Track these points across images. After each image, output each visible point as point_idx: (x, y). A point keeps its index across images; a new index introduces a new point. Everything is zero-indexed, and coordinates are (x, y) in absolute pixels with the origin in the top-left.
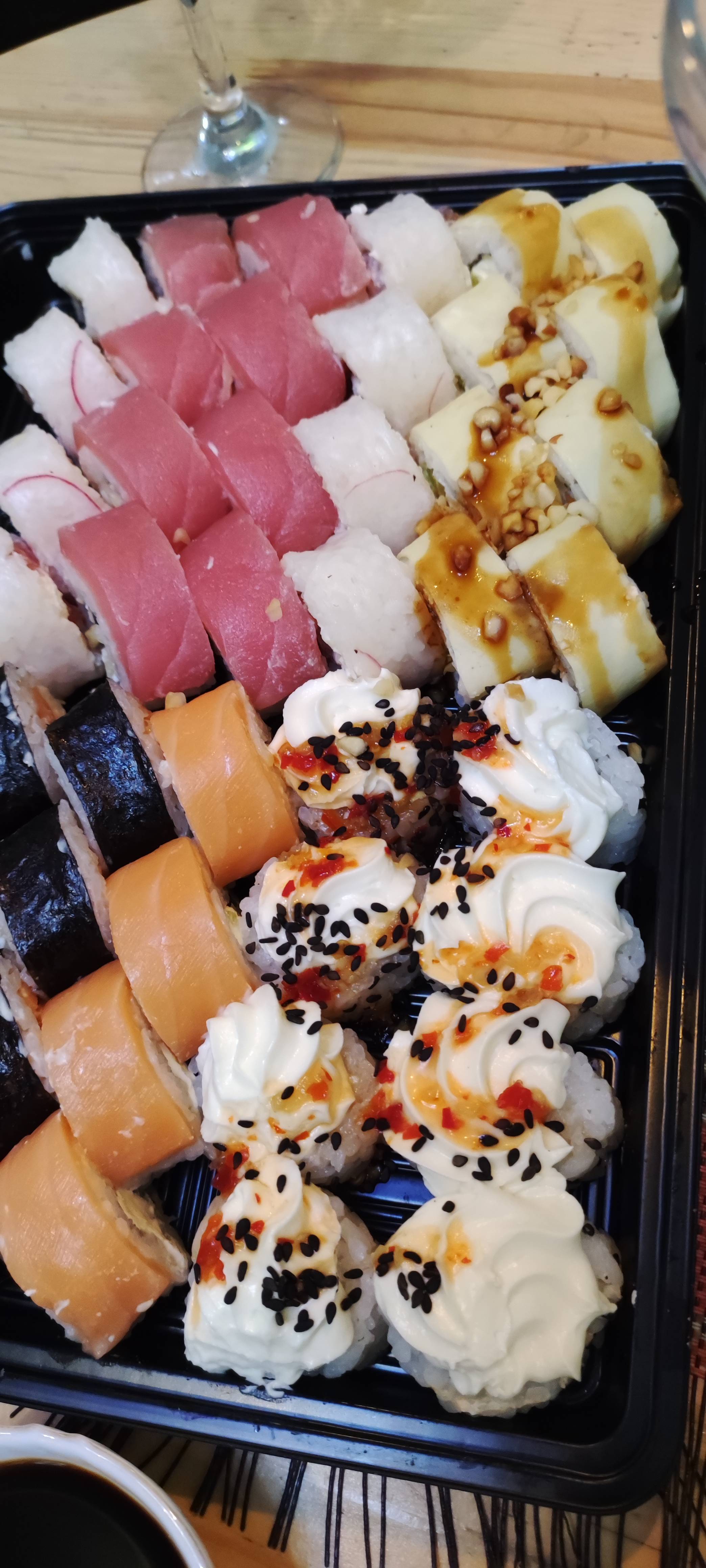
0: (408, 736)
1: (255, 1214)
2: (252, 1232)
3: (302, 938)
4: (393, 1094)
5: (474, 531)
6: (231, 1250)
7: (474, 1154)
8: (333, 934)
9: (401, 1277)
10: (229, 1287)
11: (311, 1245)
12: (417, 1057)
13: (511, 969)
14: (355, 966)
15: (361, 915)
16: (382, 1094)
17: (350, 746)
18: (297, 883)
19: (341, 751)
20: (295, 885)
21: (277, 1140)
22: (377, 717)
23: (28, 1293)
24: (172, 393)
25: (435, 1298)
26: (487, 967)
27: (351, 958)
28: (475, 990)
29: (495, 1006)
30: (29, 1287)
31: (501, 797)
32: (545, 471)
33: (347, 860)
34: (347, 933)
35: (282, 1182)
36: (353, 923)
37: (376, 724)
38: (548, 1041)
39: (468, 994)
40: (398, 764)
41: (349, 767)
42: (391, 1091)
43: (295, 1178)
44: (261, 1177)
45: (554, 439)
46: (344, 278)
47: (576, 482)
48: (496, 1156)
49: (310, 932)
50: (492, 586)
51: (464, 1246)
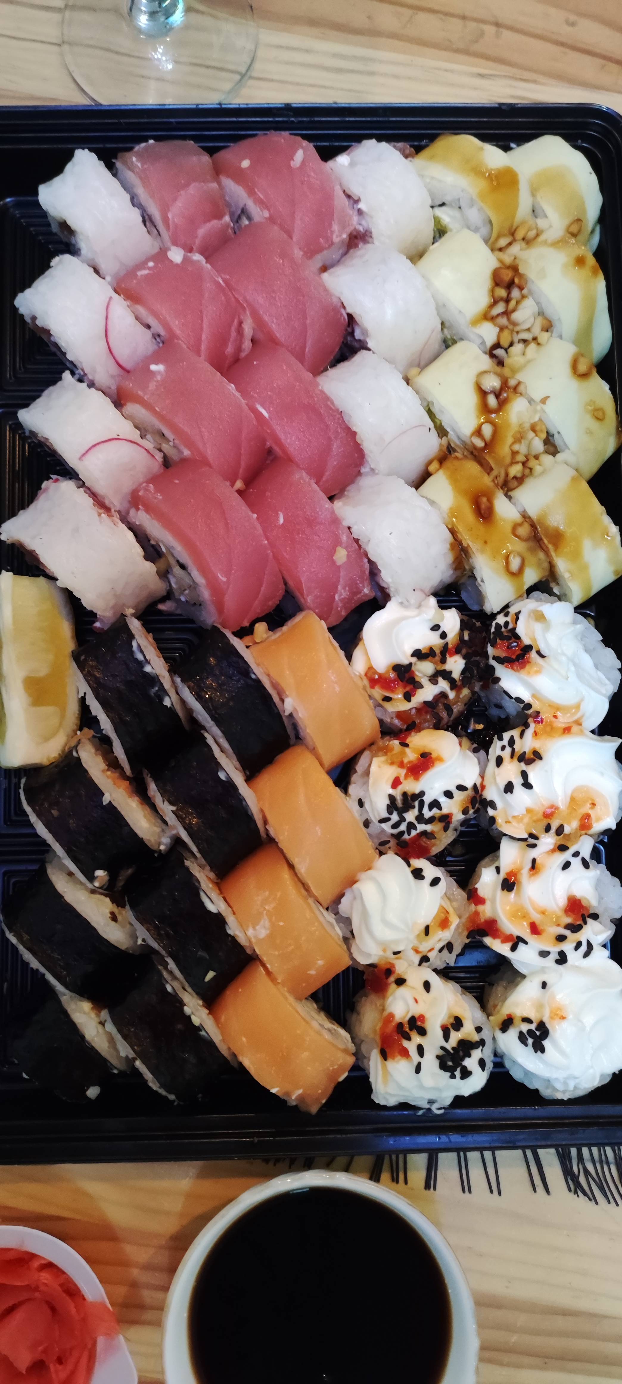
0: (457, 651)
1: (416, 1010)
2: (419, 1023)
3: (410, 816)
4: (486, 911)
5: (487, 481)
6: (409, 1039)
7: (554, 949)
8: (430, 809)
9: (521, 1033)
10: (415, 1063)
11: (458, 1023)
12: (505, 890)
13: (561, 822)
14: (446, 829)
15: (448, 794)
16: (477, 913)
17: (424, 669)
18: (402, 779)
19: (417, 673)
20: (401, 781)
21: (417, 959)
22: (434, 640)
23: (274, 1091)
24: (203, 347)
25: (546, 1043)
26: (545, 823)
27: (443, 824)
28: (536, 838)
29: (552, 847)
30: (273, 1088)
31: (534, 696)
32: (538, 428)
33: (434, 755)
34: (440, 808)
35: (427, 986)
36: (443, 800)
37: (435, 646)
38: (586, 864)
39: (531, 841)
40: (451, 672)
41: (422, 684)
42: (484, 911)
43: (435, 980)
44: (408, 982)
45: (544, 401)
46: (335, 227)
47: (559, 433)
48: (568, 947)
49: (416, 812)
50: (509, 529)
51: (559, 1009)
